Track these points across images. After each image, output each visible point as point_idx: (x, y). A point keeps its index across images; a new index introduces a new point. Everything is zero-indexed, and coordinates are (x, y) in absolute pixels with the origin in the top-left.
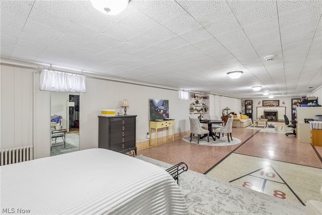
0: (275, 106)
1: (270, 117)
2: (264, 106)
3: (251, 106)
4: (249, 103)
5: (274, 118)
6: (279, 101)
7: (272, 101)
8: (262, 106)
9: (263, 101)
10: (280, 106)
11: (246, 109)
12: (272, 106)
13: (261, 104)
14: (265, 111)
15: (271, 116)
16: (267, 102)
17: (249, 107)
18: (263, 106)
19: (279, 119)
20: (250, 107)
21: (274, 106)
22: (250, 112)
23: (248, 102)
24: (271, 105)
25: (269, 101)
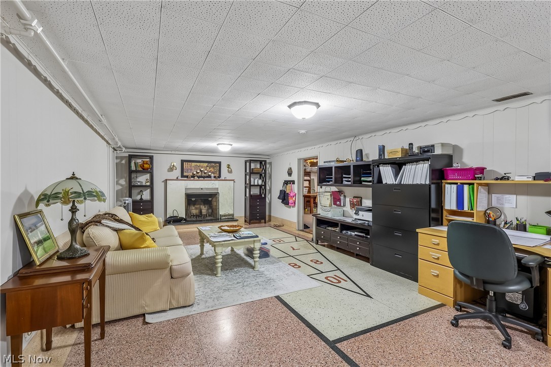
0: (213, 178)
1: (196, 209)
2: (187, 177)
3: (148, 176)
4: (142, 167)
5: (204, 211)
6: (220, 163)
7: (206, 164)
8: (180, 178)
9: (183, 162)
10: (222, 177)
11: (131, 187)
12: (204, 177)
13: (177, 172)
14: (189, 192)
15: (198, 206)
16: (193, 164)
17: (140, 179)
18: (183, 176)
19: (222, 212)
20: (143, 179)
21: (209, 177)
22: (146, 195)
23: (139, 161)
24: (203, 175)
25: (198, 164)
